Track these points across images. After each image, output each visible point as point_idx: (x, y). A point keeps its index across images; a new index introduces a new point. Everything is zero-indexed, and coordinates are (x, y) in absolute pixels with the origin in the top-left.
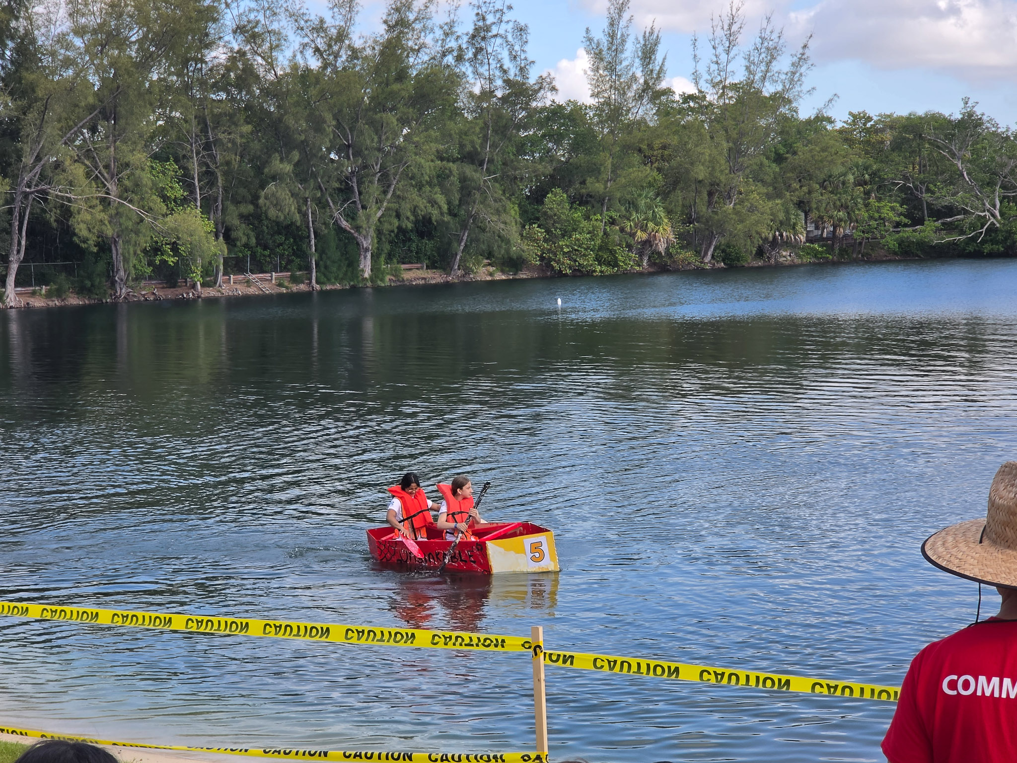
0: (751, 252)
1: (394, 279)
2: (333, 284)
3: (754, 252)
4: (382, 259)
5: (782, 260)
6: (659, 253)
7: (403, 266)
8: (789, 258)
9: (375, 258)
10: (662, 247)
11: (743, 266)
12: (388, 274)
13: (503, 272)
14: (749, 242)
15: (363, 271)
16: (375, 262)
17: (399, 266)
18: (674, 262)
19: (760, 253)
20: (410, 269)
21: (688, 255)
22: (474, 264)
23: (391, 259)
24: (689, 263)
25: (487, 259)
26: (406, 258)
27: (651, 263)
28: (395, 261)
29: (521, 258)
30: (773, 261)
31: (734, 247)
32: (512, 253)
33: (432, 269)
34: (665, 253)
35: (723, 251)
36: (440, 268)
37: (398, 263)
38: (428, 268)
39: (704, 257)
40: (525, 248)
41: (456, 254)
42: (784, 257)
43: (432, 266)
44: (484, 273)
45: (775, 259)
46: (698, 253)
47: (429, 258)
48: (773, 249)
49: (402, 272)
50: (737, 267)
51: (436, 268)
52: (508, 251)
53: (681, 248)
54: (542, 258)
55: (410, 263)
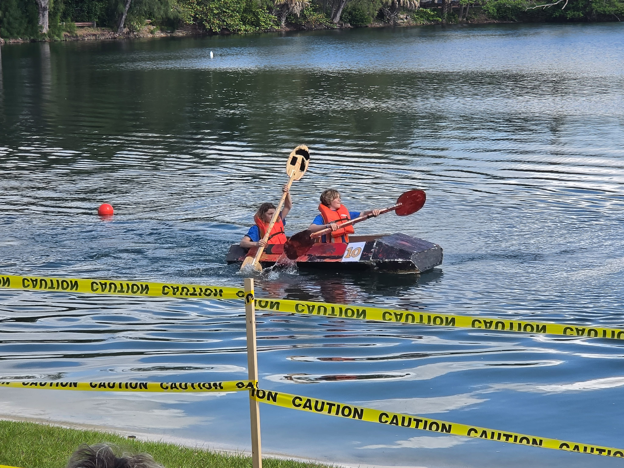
0: (373, 14)
1: (68, 34)
2: (16, 38)
3: (376, 14)
4: (58, 17)
5: (399, 21)
6: (295, 15)
7: (77, 24)
8: (405, 20)
9: (52, 16)
10: (297, 10)
11: (367, 27)
12: (64, 30)
13: (162, 30)
14: (371, 7)
15: (41, 27)
16: (52, 20)
17: (73, 23)
18: (308, 22)
19: (381, 16)
20: (82, 27)
21: (320, 16)
22: (137, 23)
23: (66, 18)
24: (321, 24)
25: (149, 19)
26: (78, 16)
27: (288, 24)
28: (69, 19)
29: (177, 18)
30: (392, 23)
31: (359, 10)
32: (169, 14)
33: (102, 27)
34: (300, 14)
35: (350, 13)
36: (108, 26)
37: (72, 21)
38: (98, 25)
39: (333, 18)
40: (181, 9)
41: (122, 14)
42: (402, 19)
43: (101, 24)
44: (146, 31)
45: (394, 21)
46: (328, 15)
47: (99, 18)
48: (392, 13)
49: (76, 29)
50: (361, 27)
51: (105, 26)
52: (166, 12)
53: (313, 10)
54: (195, 19)
55: (82, 21)
